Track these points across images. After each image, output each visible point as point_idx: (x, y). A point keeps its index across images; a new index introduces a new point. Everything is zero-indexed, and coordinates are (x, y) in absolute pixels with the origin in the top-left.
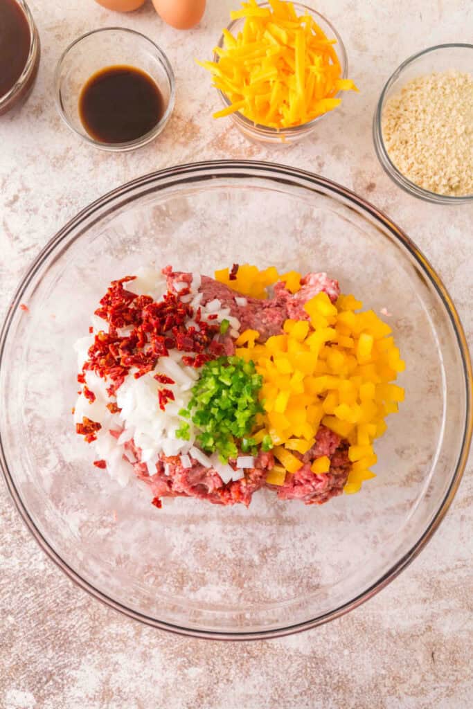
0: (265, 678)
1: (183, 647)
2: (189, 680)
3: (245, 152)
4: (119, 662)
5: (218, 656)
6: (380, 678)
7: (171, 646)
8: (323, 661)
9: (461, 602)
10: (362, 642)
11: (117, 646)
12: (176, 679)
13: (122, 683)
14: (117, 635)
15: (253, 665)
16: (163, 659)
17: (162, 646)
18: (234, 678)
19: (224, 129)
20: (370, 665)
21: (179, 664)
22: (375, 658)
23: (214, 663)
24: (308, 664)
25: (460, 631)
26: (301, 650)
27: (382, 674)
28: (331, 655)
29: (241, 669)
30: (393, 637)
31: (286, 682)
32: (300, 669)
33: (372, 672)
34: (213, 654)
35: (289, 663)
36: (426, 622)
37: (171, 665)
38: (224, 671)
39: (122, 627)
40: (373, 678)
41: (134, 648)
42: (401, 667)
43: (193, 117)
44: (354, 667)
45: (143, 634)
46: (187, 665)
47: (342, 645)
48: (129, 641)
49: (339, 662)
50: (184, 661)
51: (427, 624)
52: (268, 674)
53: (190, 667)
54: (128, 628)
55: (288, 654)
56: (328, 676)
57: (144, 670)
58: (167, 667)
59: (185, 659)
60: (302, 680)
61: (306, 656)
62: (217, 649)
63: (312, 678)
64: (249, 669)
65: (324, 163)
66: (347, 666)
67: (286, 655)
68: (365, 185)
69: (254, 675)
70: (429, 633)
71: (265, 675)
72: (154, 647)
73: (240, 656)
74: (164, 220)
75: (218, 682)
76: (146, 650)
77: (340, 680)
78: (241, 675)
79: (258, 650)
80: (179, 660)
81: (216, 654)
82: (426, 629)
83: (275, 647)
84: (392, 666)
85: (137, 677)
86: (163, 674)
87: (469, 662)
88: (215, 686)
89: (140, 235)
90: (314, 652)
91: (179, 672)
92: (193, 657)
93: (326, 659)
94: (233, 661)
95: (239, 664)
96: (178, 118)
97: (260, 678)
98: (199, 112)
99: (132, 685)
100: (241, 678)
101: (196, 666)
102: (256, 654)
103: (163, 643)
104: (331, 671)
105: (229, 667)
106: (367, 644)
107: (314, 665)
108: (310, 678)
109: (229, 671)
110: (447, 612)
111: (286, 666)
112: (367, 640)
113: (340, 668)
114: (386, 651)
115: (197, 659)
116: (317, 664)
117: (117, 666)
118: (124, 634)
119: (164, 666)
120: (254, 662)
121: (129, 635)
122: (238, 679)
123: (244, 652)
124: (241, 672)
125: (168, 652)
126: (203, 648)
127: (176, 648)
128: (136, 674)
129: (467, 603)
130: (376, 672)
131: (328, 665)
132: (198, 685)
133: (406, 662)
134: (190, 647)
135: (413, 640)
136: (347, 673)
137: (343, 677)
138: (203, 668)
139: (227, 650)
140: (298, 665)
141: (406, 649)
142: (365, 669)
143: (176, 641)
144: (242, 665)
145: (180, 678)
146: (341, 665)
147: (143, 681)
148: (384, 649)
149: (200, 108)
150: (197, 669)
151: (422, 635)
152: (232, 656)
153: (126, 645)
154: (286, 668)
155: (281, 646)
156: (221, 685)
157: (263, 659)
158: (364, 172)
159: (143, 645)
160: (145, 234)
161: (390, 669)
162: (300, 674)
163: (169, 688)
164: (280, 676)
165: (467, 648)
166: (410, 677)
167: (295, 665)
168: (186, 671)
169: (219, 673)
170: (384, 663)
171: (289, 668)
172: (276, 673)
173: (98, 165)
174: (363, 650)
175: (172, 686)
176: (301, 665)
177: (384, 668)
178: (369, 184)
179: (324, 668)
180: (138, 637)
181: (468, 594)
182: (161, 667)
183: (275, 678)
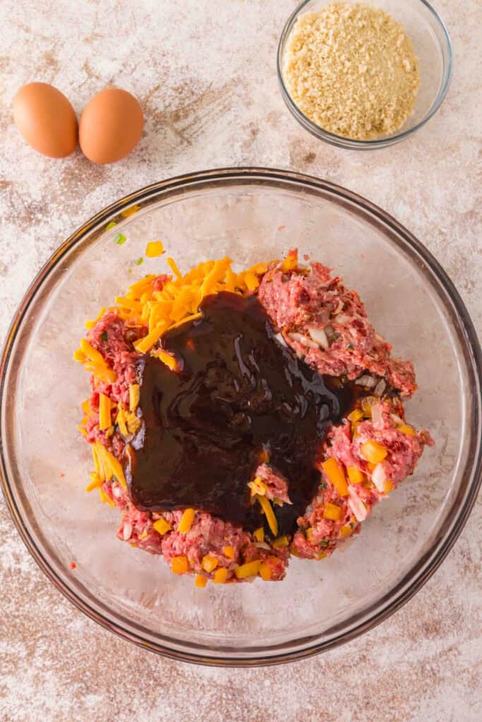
0: (174, 709)
1: (81, 672)
2: (86, 709)
3: (171, 116)
4: (8, 686)
5: (120, 683)
6: (306, 714)
7: (68, 670)
8: (241, 692)
9: (401, 630)
10: (285, 672)
11: (6, 667)
12: (72, 708)
13: (10, 710)
14: (7, 655)
15: (160, 694)
16: (58, 684)
17: (57, 669)
18: (137, 708)
19: (148, 91)
20: (295, 699)
21: (75, 690)
22: (300, 690)
23: (115, 691)
24: (224, 696)
25: (399, 662)
26: (215, 679)
27: (308, 710)
28: (249, 686)
29: (147, 698)
30: (322, 667)
31: (197, 715)
32: (214, 701)
33: (296, 707)
34: (115, 680)
35: (202, 693)
36: (360, 651)
37: (66, 691)
38: (126, 701)
39: (13, 646)
40: (297, 715)
41: (26, 671)
42: (331, 701)
43: (113, 77)
44: (276, 700)
45: (36, 655)
46: (84, 691)
47: (263, 674)
48: (20, 662)
49: (259, 694)
50: (81, 687)
51: (361, 653)
52: (176, 706)
53: (88, 694)
54: (19, 646)
55: (200, 683)
56: (246, 710)
57: (35, 695)
58: (62, 693)
59: (83, 685)
60: (216, 713)
61: (221, 686)
62: (119, 675)
63: (228, 711)
64: (155, 699)
65: (258, 130)
66: (268, 699)
67: (198, 684)
68: (304, 155)
69: (162, 706)
70: (363, 664)
71: (173, 706)
72: (48, 670)
73: (146, 684)
74: (77, 186)
75: (119, 712)
76: (39, 674)
77: (260, 715)
78: (145, 705)
79: (167, 677)
80: (77, 685)
81: (118, 680)
82: (360, 659)
83: (186, 675)
84: (319, 701)
85: (27, 703)
86: (57, 702)
87: (408, 698)
88: (116, 717)
89: (47, 201)
90: (230, 682)
91: (75, 700)
92: (92, 683)
93: (244, 690)
94: (137, 689)
95: (143, 692)
96: (97, 78)
97: (168, 709)
98: (121, 71)
99: (22, 713)
100: (145, 709)
101: (95, 694)
102: (164, 681)
103: (58, 666)
104: (250, 704)
105: (132, 696)
106: (291, 674)
107: (230, 697)
108: (225, 711)
109: (132, 701)
110: (386, 639)
111: (198, 696)
112: (292, 669)
113: (260, 701)
114: (313, 683)
115: (97, 685)
116: (234, 695)
117: (5, 690)
118: (15, 653)
119: (59, 692)
120: (162, 691)
121: (20, 655)
122: (142, 710)
123: (150, 680)
124: (146, 701)
125: (64, 676)
126: (104, 673)
127: (73, 672)
128: (27, 700)
129: (408, 630)
130: (301, 708)
131: (246, 698)
132: (96, 716)
133: (336, 696)
134: (89, 670)
135: (345, 672)
136: (268, 707)
137: (263, 712)
138: (103, 695)
139: (131, 677)
140: (212, 696)
141: (336, 681)
142: (288, 703)
143: (73, 664)
144: (147, 694)
145: (76, 707)
146: (261, 698)
147: (34, 708)
148: (312, 680)
149: (122, 68)
150: (96, 696)
151: (354, 665)
152: (136, 683)
153: (16, 666)
154: (198, 699)
155: (193, 674)
156: (122, 716)
157: (171, 688)
158: (303, 141)
159: (36, 667)
160: (54, 199)
161: (318, 704)
162: (214, 706)
163: (64, 718)
164: (191, 708)
165: (407, 683)
166: (340, 714)
167: (208, 695)
168: (83, 698)
169: (121, 702)
170: (311, 697)
171: (201, 699)
172: (187, 704)
173: (6, 128)
174: (287, 681)
175: (66, 715)
176: (215, 697)
177: (310, 702)
178: (308, 155)
179: (241, 701)
180: (30, 658)
181: (410, 620)
182: (55, 693)
183: (185, 710)
